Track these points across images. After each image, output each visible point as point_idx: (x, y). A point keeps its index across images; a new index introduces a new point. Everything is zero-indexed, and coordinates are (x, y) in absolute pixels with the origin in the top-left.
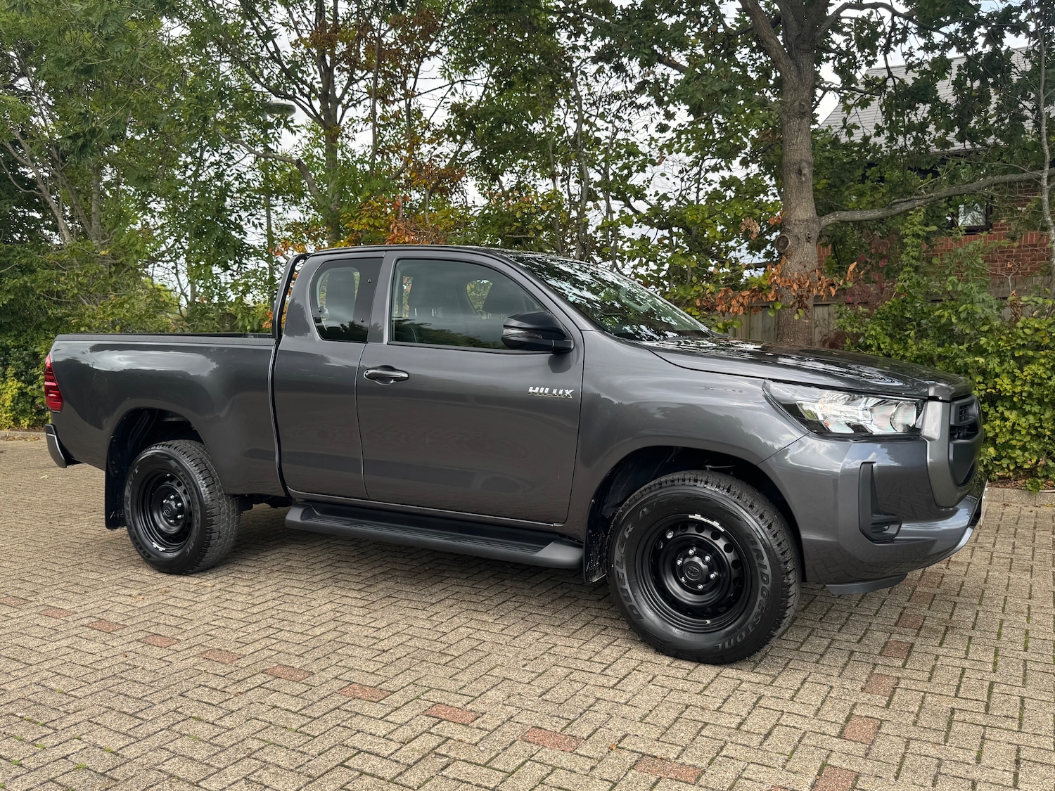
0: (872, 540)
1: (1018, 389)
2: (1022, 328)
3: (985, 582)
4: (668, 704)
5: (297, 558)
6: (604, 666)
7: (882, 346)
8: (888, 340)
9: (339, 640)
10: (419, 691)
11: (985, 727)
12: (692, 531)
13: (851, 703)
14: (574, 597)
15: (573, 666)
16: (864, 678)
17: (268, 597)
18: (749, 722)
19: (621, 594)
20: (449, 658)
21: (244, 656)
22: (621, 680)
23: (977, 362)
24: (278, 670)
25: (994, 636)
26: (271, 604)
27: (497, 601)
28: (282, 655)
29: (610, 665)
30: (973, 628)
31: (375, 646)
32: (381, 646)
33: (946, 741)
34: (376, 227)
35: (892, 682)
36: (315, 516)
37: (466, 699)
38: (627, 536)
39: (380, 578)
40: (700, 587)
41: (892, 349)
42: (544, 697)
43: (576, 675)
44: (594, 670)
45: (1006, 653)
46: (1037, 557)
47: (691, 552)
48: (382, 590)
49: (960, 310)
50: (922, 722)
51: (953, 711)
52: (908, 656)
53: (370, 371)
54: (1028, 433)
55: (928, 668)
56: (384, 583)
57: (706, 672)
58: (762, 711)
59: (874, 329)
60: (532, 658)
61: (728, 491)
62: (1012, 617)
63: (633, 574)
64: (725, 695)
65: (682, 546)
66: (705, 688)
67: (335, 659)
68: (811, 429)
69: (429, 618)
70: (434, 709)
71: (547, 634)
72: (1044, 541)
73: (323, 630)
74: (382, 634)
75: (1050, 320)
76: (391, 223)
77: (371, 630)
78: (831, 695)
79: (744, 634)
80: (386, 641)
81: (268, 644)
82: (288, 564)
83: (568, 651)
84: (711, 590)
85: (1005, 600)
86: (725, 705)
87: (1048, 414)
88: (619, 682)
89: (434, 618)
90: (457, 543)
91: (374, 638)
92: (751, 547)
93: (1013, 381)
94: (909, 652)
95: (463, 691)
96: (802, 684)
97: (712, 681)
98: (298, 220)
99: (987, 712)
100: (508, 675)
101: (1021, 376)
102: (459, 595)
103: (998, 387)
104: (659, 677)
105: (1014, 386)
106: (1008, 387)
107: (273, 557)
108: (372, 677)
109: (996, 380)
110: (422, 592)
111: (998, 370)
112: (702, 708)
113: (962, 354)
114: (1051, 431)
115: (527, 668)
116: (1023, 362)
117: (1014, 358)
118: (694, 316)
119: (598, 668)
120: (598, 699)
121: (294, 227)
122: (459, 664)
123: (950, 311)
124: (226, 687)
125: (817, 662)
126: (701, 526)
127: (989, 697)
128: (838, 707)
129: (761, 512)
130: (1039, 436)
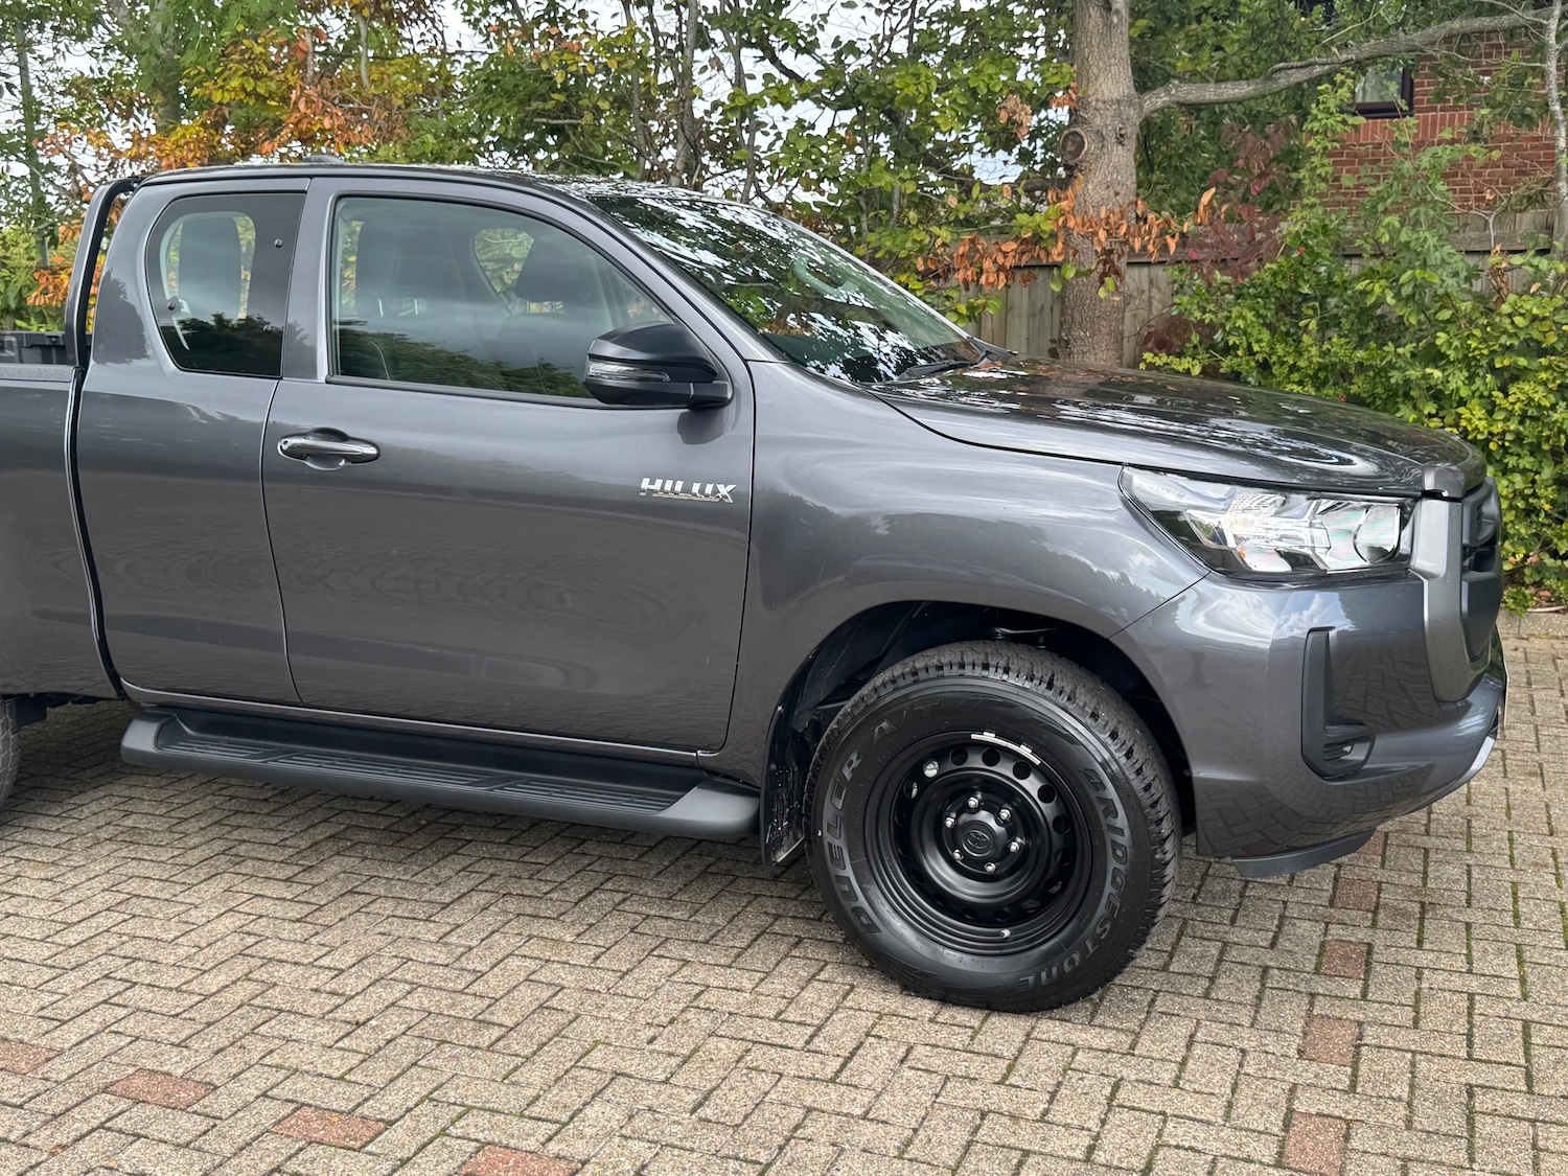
0: (1322, 775)
1: (1498, 428)
2: (1510, 316)
3: (1468, 802)
4: (945, 1113)
5: (145, 807)
6: (810, 1031)
7: (1256, 348)
8: (1266, 335)
9: (258, 1001)
10: (446, 1114)
11: (1533, 1122)
12: (976, 762)
13: (1287, 1087)
14: (727, 873)
15: (749, 1035)
16: (1299, 1025)
17: (96, 905)
18: (1106, 1142)
19: (837, 886)
20: (496, 1032)
21: (61, 1053)
22: (848, 1060)
23: (1426, 377)
24: (138, 1082)
25: (1508, 919)
26: (103, 921)
27: (576, 891)
28: (141, 1044)
29: (819, 1028)
30: (1469, 903)
31: (339, 1014)
32: (351, 1011)
33: (1472, 1160)
34: (258, 96)
35: (1348, 1034)
36: (185, 737)
37: (545, 1129)
38: (847, 773)
39: (328, 848)
40: (991, 868)
41: (1273, 351)
42: (701, 1112)
43: (757, 1056)
44: (790, 1042)
45: (1537, 958)
46: (1546, 746)
47: (973, 802)
48: (336, 876)
49: (1403, 279)
50: (1421, 1122)
51: (1470, 1091)
52: (1367, 973)
53: (293, 441)
54: (1511, 507)
55: (1408, 998)
56: (337, 860)
57: (1005, 1030)
58: (1126, 1115)
59: (1244, 316)
60: (665, 1020)
61: (1050, 686)
62: (1529, 877)
63: (860, 847)
64: (1050, 1082)
65: (956, 791)
66: (1010, 1068)
67: (257, 1048)
68: (1211, 565)
69: (442, 939)
70: (481, 1158)
71: (686, 962)
72: (1550, 710)
73: (222, 979)
74: (350, 984)
75: (1559, 301)
76: (290, 88)
77: (325, 976)
78: (1246, 1069)
79: (1076, 957)
80: (359, 1000)
81: (110, 1019)
82: (129, 822)
83: (732, 1001)
84: (1010, 873)
85: (1511, 840)
86: (1054, 1107)
87: (1547, 472)
88: (843, 1066)
89: (453, 939)
90: (498, 793)
91: (333, 993)
92: (1093, 794)
93: (1490, 413)
94: (1368, 963)
95: (536, 1111)
96: (1189, 1045)
97: (1020, 1051)
98: (87, 73)
99: (1530, 1092)
100: (623, 1066)
101: (1505, 404)
102: (497, 881)
103: (1463, 423)
104: (920, 1051)
105: (1491, 421)
106: (1482, 425)
107: (94, 807)
108: (340, 1088)
109: (1461, 410)
110: (419, 878)
111: (1464, 392)
112: (1013, 1117)
113: (1400, 363)
114: (1553, 503)
115: (657, 1046)
116: (1509, 378)
117: (1492, 369)
118: (913, 291)
119: (798, 1038)
120: (809, 1110)
121: (78, 87)
122: (518, 1045)
123: (1383, 282)
124: (28, 1134)
125: (1206, 996)
126: (993, 754)
127: (1527, 1054)
128: (1265, 1096)
129: (1111, 726)
130: (1530, 512)
